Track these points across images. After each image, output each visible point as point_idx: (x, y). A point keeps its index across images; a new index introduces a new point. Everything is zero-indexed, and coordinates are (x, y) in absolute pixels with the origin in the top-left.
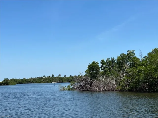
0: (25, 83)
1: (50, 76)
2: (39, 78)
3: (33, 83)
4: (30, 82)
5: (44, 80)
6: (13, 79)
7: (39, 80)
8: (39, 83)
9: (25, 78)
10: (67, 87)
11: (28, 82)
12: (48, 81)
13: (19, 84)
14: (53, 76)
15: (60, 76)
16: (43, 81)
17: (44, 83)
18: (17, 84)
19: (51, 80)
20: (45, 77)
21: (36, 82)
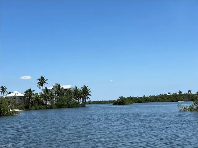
0: (145, 102)
1: (176, 93)
2: (162, 95)
3: (154, 101)
4: (151, 100)
5: (168, 98)
6: (131, 97)
7: (162, 98)
8: (162, 102)
9: (144, 96)
10: (189, 107)
11: (148, 101)
12: (172, 99)
13: (137, 103)
14: (180, 92)
15: (189, 93)
16: (166, 99)
17: (168, 102)
18: (135, 103)
19: (176, 98)
20: (169, 94)
21: (158, 101)
